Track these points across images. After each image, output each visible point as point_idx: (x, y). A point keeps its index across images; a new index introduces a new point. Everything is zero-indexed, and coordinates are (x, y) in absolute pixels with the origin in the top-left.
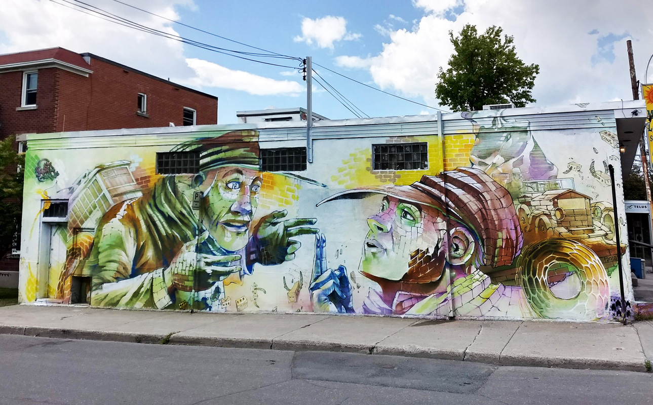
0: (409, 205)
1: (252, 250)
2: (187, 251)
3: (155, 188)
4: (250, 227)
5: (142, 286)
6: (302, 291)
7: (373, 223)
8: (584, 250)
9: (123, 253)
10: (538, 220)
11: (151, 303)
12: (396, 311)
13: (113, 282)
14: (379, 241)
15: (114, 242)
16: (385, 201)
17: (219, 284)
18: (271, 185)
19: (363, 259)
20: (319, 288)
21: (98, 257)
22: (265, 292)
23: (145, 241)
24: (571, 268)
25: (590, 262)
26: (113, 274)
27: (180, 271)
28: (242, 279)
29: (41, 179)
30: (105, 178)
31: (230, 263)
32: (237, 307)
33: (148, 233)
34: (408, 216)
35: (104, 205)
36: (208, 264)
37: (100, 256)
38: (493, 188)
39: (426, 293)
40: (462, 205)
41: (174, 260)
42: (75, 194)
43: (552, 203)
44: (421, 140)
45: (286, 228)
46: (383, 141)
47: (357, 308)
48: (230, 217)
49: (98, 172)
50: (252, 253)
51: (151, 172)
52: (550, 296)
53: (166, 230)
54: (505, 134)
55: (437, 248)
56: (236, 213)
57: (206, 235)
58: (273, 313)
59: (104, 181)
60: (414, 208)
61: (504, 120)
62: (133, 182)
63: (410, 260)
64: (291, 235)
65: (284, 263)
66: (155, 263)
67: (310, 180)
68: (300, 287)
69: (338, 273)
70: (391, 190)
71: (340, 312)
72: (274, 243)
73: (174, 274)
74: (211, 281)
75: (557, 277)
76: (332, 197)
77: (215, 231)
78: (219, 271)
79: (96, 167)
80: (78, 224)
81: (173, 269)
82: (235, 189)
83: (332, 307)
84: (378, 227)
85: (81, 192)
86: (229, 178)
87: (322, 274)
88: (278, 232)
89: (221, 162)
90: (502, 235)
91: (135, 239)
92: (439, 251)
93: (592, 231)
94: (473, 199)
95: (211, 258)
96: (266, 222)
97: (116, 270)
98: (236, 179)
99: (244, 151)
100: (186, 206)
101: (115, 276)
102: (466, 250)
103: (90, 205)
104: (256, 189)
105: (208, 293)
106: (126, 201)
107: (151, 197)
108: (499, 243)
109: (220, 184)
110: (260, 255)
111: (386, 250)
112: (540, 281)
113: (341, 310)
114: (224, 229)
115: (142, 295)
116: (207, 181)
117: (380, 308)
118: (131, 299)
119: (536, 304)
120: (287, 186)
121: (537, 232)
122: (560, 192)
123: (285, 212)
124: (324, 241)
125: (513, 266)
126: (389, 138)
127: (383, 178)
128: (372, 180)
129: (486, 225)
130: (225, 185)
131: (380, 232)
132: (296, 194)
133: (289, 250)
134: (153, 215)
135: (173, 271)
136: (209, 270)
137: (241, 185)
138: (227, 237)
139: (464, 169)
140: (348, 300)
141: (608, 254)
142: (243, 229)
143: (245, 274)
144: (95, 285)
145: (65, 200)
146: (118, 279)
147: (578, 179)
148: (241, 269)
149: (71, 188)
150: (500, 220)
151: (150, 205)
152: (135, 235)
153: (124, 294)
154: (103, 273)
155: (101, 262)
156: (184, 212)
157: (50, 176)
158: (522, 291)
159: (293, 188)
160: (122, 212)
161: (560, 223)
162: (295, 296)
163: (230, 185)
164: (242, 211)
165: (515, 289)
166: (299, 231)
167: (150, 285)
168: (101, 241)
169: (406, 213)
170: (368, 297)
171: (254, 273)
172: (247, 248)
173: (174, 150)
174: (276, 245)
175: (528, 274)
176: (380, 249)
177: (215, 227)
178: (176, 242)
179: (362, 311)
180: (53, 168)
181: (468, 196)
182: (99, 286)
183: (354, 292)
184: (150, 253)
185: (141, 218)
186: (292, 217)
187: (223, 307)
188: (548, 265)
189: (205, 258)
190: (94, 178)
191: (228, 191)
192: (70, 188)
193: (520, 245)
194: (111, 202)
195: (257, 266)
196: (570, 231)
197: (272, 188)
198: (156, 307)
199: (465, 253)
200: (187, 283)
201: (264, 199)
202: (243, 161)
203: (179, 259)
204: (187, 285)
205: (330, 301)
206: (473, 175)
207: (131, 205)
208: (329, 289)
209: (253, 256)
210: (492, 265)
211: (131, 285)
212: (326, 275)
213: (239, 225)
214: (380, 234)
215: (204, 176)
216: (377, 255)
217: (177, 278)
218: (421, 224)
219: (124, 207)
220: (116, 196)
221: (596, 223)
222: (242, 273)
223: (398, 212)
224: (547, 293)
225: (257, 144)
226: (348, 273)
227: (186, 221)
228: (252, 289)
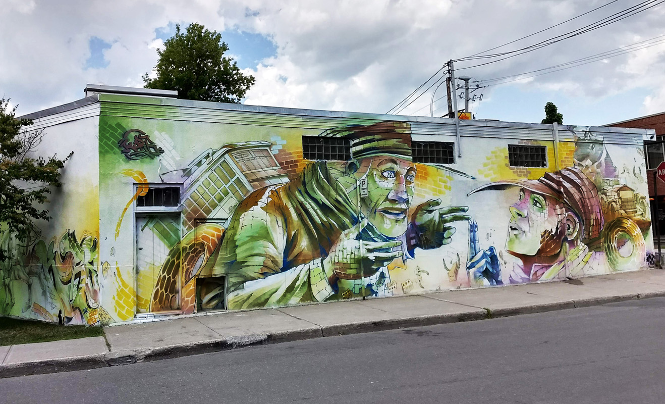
0: (538, 196)
1: (412, 235)
2: (346, 238)
3: (304, 174)
4: (408, 214)
5: (297, 279)
6: (460, 271)
7: (514, 210)
8: (633, 225)
9: (270, 245)
10: (611, 205)
11: (309, 296)
12: (532, 279)
13: (259, 278)
14: (519, 225)
15: (257, 233)
16: (522, 192)
17: (383, 269)
18: (425, 176)
19: (508, 240)
20: (474, 267)
21: (235, 252)
22: (428, 274)
23: (298, 230)
24: (627, 237)
25: (636, 232)
26: (258, 269)
27: (341, 260)
28: (405, 263)
29: (131, 155)
30: (237, 160)
31: (392, 249)
32: (403, 289)
33: (300, 222)
34: (538, 204)
35: (239, 190)
36: (370, 251)
37: (237, 251)
38: (587, 183)
39: (552, 262)
40: (570, 196)
41: (333, 248)
42: (193, 177)
43: (617, 194)
44: (542, 144)
45: (441, 215)
46: (516, 143)
47: (505, 281)
48: (388, 205)
49: (227, 152)
50: (412, 238)
51: (299, 156)
52: (618, 256)
53: (320, 218)
54: (591, 145)
55: (557, 228)
56: (393, 201)
57: (365, 222)
58: (437, 292)
59: (237, 163)
60: (541, 198)
61: (591, 134)
62: (277, 166)
63: (541, 239)
64: (446, 221)
65: (442, 247)
66: (310, 253)
67: (460, 173)
68: (458, 267)
69: (489, 253)
70: (525, 183)
71: (492, 284)
72: (431, 229)
73: (335, 263)
74: (374, 267)
75: (621, 244)
76: (480, 188)
77: (374, 218)
78: (381, 257)
79: (224, 147)
80: (202, 214)
81: (333, 257)
82: (390, 178)
83: (486, 282)
84: (518, 213)
85: (201, 176)
86: (383, 167)
87: (476, 254)
88: (434, 219)
89: (375, 151)
90: (593, 216)
91: (285, 228)
92: (559, 231)
93: (636, 212)
94: (576, 191)
95: (372, 245)
96: (423, 210)
97: (263, 265)
98: (391, 168)
99: (397, 142)
100: (341, 193)
101: (261, 271)
102: (574, 229)
103: (219, 190)
104: (411, 179)
105: (373, 279)
106: (269, 186)
107: (299, 183)
108: (592, 222)
109: (375, 173)
110: (420, 240)
111: (524, 232)
112: (613, 246)
113: (493, 283)
114: (383, 217)
115: (298, 289)
116: (361, 169)
117: (522, 278)
118: (284, 295)
119: (612, 262)
120: (439, 177)
121: (610, 213)
122: (620, 186)
123: (439, 201)
124: (476, 226)
125: (599, 238)
126: (520, 141)
127: (519, 173)
128: (510, 175)
129: (584, 210)
130: (380, 173)
131: (520, 217)
132: (449, 185)
133: (445, 235)
134: (305, 202)
135: (333, 260)
136: (371, 256)
137: (396, 174)
138: (387, 224)
139: (570, 168)
140: (498, 274)
141: (643, 226)
142: (402, 217)
143: (408, 258)
144: (233, 286)
145: (177, 184)
146: (265, 275)
147: (628, 178)
148: (403, 254)
149: (187, 169)
150: (592, 206)
151: (300, 192)
152: (284, 224)
153: (274, 291)
154: (244, 269)
155: (240, 257)
156: (340, 199)
157: (148, 153)
158: (604, 254)
159: (445, 179)
160: (265, 199)
161: (621, 207)
162: (454, 275)
163: (386, 174)
164: (399, 199)
165: (601, 253)
166: (453, 217)
167: (306, 277)
168: (238, 233)
169: (537, 202)
170: (513, 270)
171: (416, 256)
172: (407, 234)
173: (323, 135)
174: (434, 230)
175: (607, 243)
176: (520, 232)
177: (374, 215)
178: (333, 230)
179: (509, 282)
180: (151, 143)
181: (574, 189)
182: (239, 286)
183: (502, 267)
184: (304, 243)
185: (289, 205)
186: (445, 205)
187: (389, 291)
188: (616, 236)
189: (366, 245)
190: (223, 159)
191: (383, 180)
192: (184, 170)
193: (603, 223)
194: (249, 187)
195: (418, 250)
196: (626, 212)
197: (426, 179)
198: (314, 300)
199: (574, 231)
200: (349, 271)
201: (419, 188)
202: (397, 151)
203: (338, 247)
204: (350, 273)
205: (484, 276)
206: (575, 173)
207: (276, 191)
208: (482, 267)
209: (413, 242)
210: (588, 238)
211: (284, 279)
212: (479, 255)
213: (397, 212)
214: (520, 219)
215: (358, 164)
216: (518, 236)
217: (338, 267)
218: (546, 211)
219: (267, 193)
220: (254, 181)
221: (637, 206)
222: (405, 258)
223: (531, 201)
224: (617, 254)
225: (408, 135)
226: (497, 253)
227: (343, 209)
228: (416, 272)
